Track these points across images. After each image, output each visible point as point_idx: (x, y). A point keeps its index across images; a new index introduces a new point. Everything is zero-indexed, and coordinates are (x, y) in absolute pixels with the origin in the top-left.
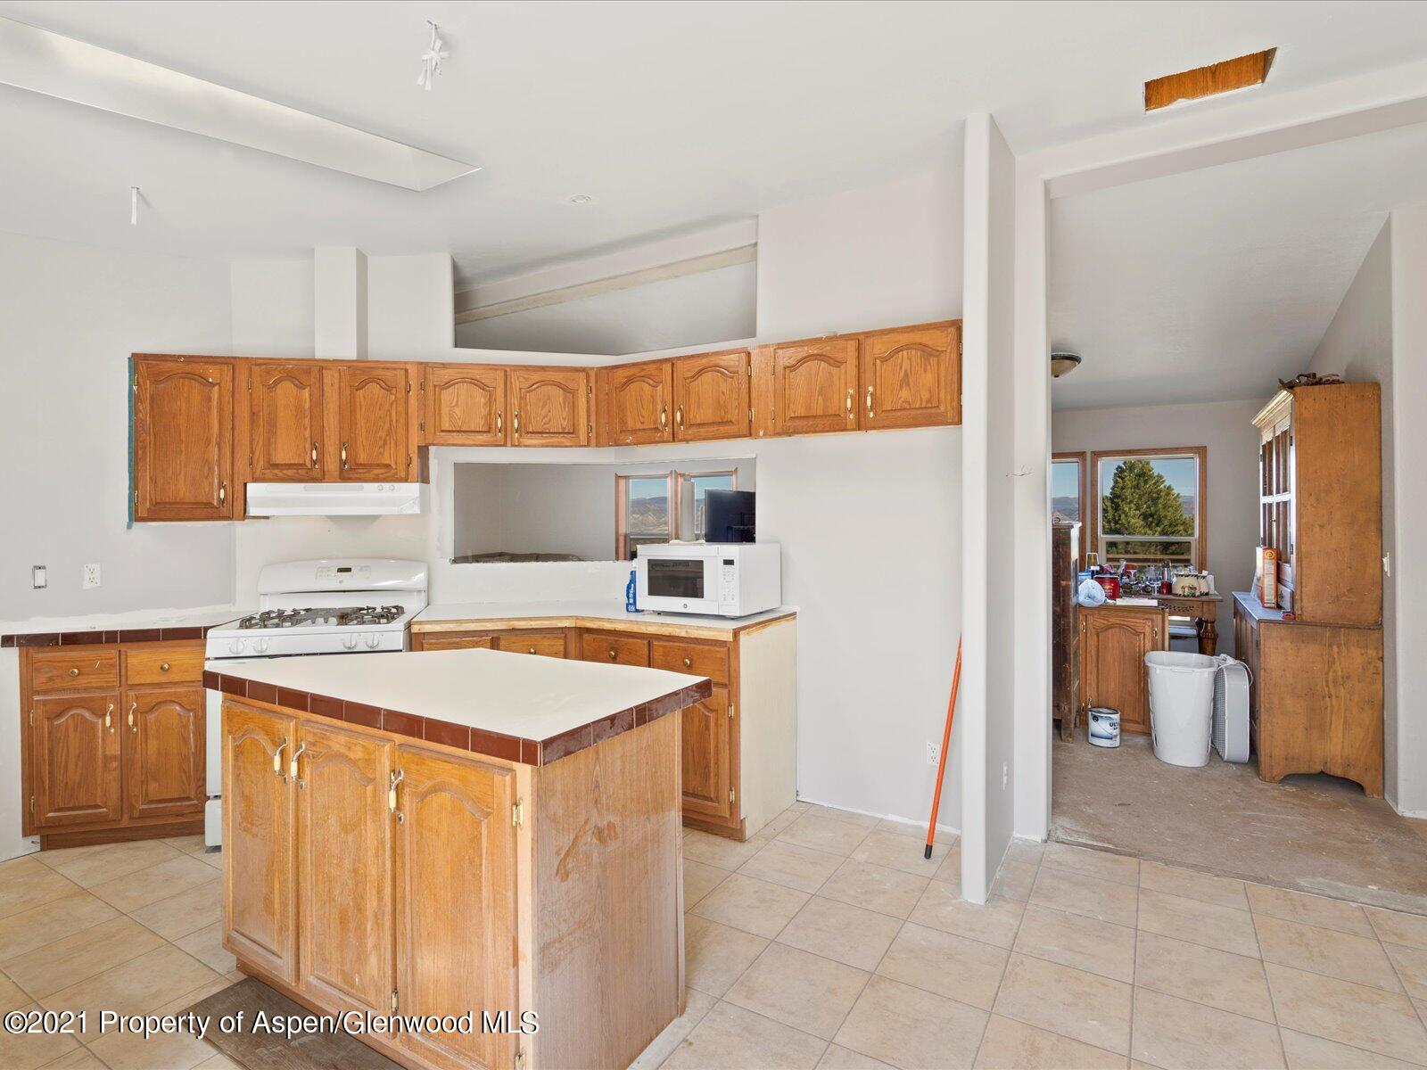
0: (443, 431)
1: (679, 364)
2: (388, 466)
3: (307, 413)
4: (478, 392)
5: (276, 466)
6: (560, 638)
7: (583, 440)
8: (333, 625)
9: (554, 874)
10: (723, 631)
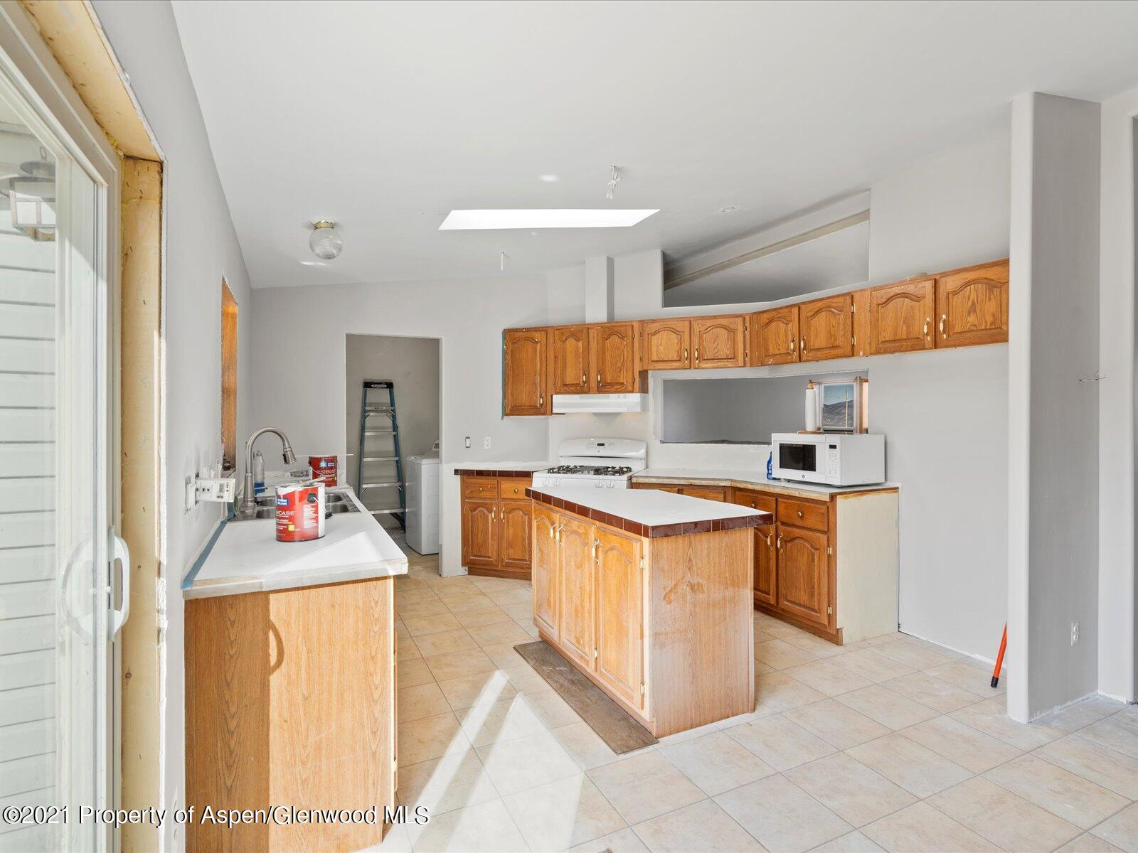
0: (653, 361)
1: (803, 307)
2: (622, 384)
3: (581, 355)
4: (673, 336)
5: (566, 385)
6: (721, 493)
7: (741, 362)
8: (591, 476)
9: (662, 599)
10: (823, 494)
